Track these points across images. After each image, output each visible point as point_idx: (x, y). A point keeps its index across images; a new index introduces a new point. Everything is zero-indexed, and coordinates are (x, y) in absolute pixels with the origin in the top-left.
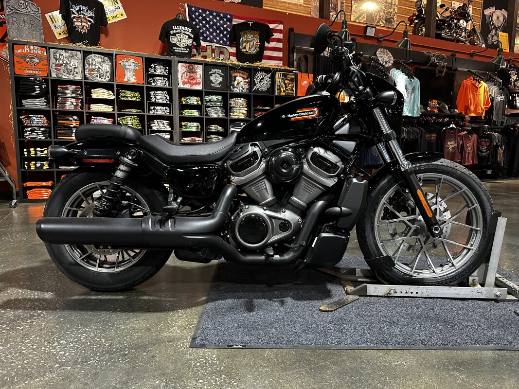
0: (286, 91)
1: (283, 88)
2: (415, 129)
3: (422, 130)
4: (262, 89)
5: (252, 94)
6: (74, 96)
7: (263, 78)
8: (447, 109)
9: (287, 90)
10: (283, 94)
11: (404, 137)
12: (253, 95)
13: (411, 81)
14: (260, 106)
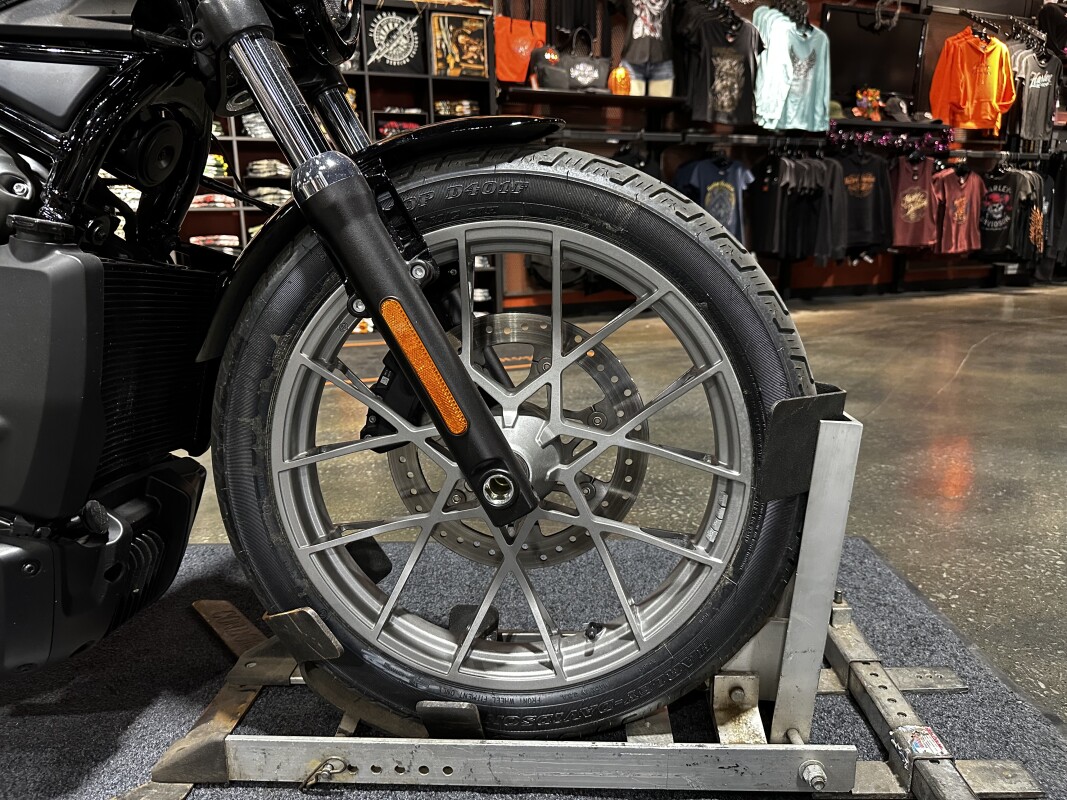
0: (463, 65)
1: (453, 55)
2: (816, 162)
3: (835, 167)
4: (393, 61)
5: (366, 73)
7: (396, 30)
8: (905, 111)
9: (465, 61)
10: (453, 72)
11: (787, 184)
12: (371, 77)
13: (805, 36)
14: (393, 107)
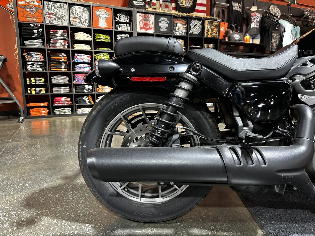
0: (212, 34)
1: (210, 32)
4: (195, 33)
5: (188, 36)
6: (62, 38)
7: (196, 24)
9: (213, 33)
10: (210, 36)
13: (295, 28)
